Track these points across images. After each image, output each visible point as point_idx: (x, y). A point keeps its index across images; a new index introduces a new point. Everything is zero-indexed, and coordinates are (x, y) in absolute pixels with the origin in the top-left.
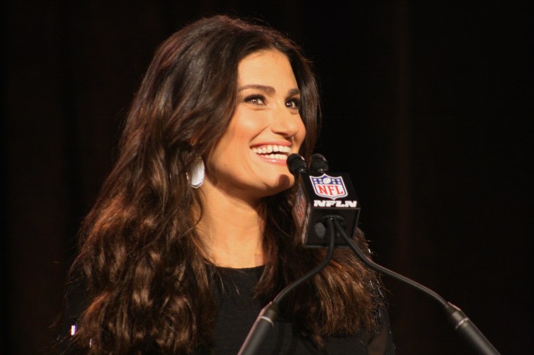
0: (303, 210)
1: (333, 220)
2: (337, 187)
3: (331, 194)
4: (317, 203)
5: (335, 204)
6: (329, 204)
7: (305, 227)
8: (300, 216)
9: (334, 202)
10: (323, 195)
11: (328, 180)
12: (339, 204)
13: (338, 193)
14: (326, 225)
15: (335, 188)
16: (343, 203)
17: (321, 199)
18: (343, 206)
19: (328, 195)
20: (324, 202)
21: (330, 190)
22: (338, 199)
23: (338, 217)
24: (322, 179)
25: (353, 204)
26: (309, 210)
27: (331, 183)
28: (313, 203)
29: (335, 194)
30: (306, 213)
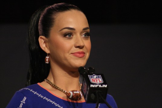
0: (86, 89)
1: (98, 92)
2: (99, 79)
3: (97, 82)
4: (92, 86)
5: (99, 86)
6: (96, 86)
7: (87, 95)
8: (85, 91)
10: (94, 82)
11: (95, 77)
12: (100, 86)
13: (100, 82)
14: (95, 94)
15: (98, 80)
16: (102, 85)
17: (93, 84)
18: (102, 87)
19: (96, 82)
20: (94, 85)
21: (96, 81)
22: (99, 84)
23: (100, 91)
24: (93, 76)
25: (106, 86)
26: (88, 88)
27: (97, 78)
28: (90, 86)
29: (98, 82)
30: (87, 90)
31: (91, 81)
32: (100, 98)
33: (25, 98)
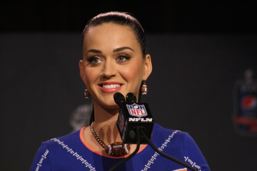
0: (123, 123)
1: (139, 129)
2: (141, 111)
3: (138, 114)
4: (131, 119)
5: (140, 120)
6: (137, 120)
7: (124, 133)
8: (121, 126)
9: (140, 119)
10: (134, 115)
11: (136, 107)
12: (142, 120)
13: (142, 114)
14: (135, 131)
15: (140, 111)
16: (145, 119)
17: (133, 117)
18: (145, 121)
20: (134, 119)
21: (138, 112)
22: (142, 117)
23: (142, 127)
24: (133, 106)
25: (151, 120)
26: (126, 123)
27: (138, 108)
28: (128, 119)
29: (140, 114)
30: (125, 125)
31: (131, 113)
32: (142, 137)
33: (47, 152)
